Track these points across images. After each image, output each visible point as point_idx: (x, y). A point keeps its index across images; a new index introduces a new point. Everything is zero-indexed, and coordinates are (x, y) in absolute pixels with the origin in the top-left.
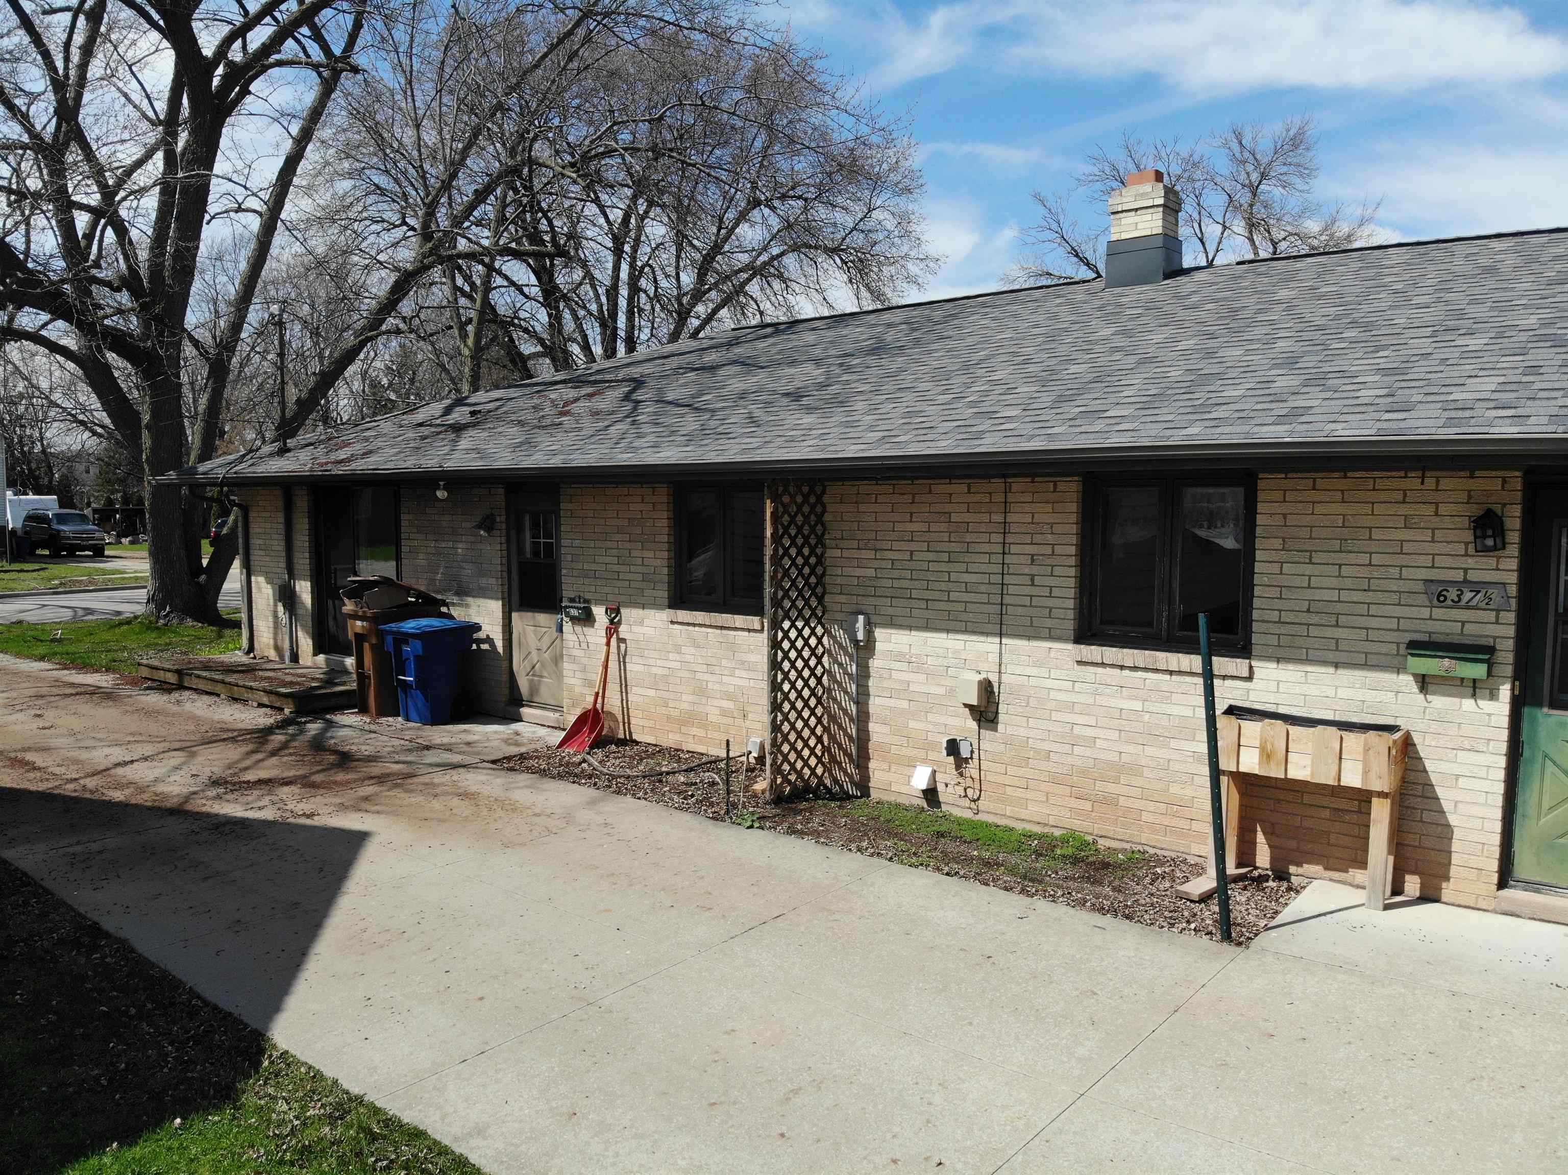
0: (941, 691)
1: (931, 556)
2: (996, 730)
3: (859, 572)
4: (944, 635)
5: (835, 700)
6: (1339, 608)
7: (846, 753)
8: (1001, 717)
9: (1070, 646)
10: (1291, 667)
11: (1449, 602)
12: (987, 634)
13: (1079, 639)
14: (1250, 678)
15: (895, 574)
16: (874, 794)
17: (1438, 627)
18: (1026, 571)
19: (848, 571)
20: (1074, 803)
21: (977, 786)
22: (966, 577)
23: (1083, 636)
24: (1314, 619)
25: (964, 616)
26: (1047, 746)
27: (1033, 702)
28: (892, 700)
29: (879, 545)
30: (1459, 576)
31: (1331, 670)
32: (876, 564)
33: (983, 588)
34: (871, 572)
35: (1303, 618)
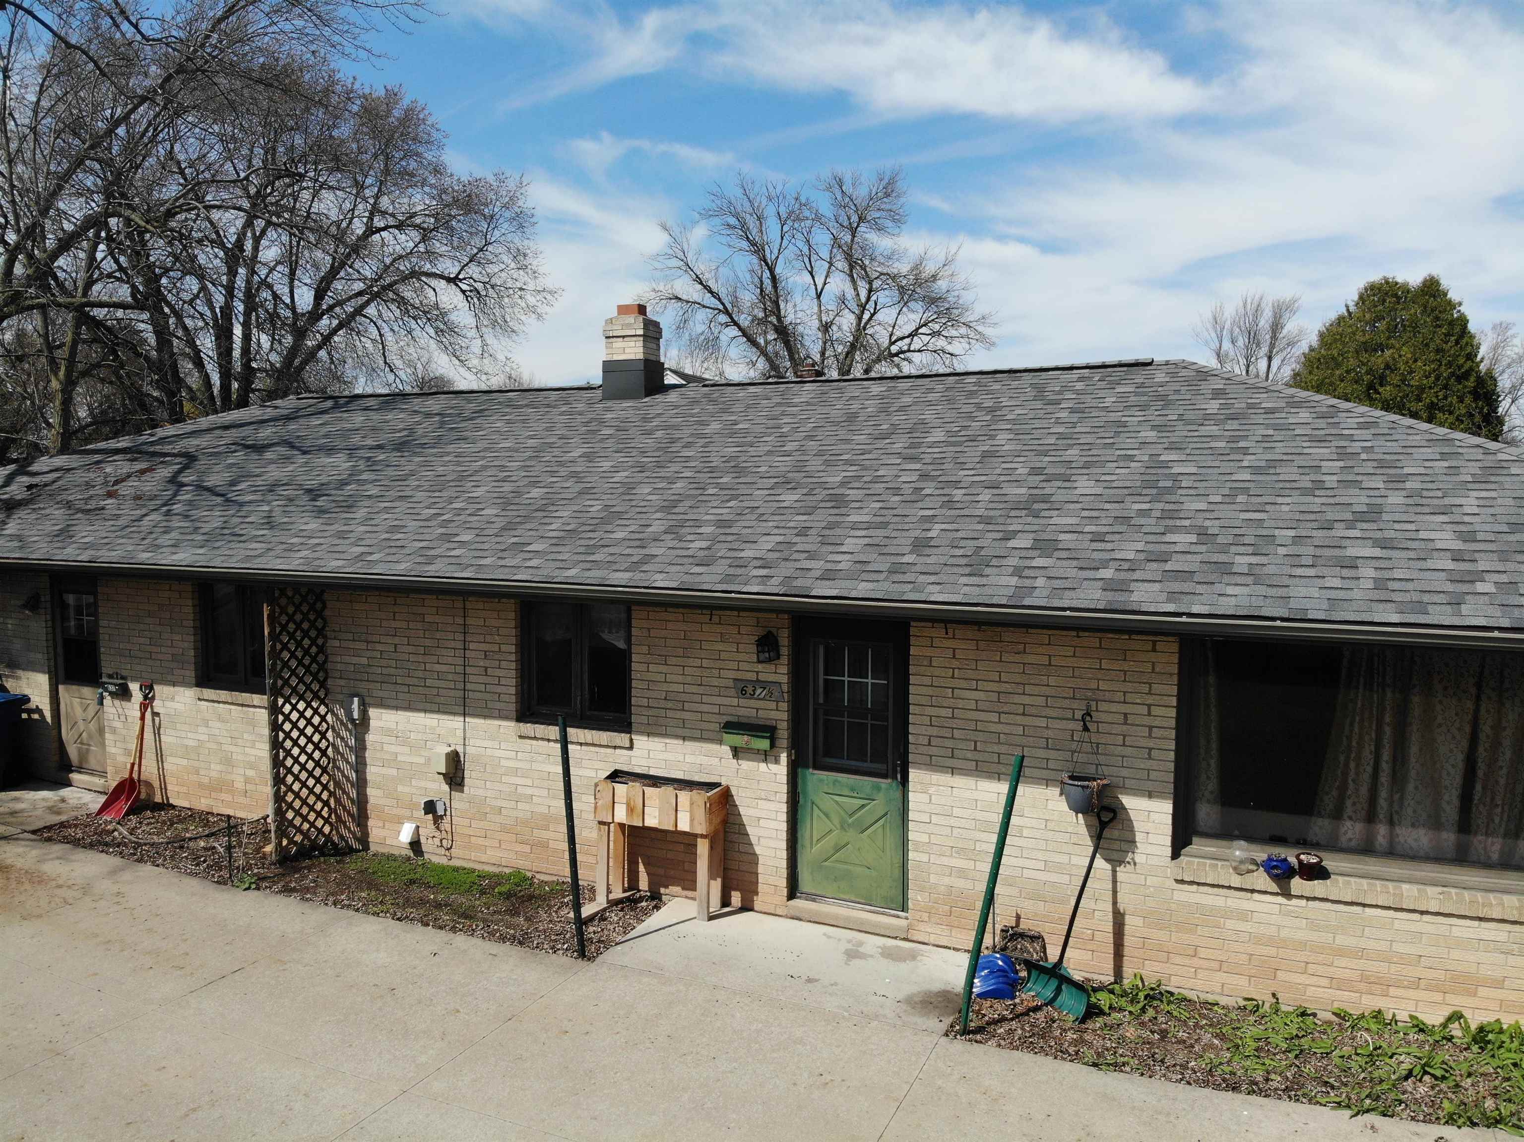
0: (422, 760)
1: (411, 649)
2: (462, 792)
3: (355, 660)
4: (422, 715)
5: (339, 768)
6: (684, 697)
7: (349, 813)
8: (466, 781)
9: (512, 724)
10: (656, 739)
11: (748, 695)
12: (454, 714)
13: (520, 719)
14: (631, 748)
15: (384, 663)
16: (373, 848)
17: (742, 712)
18: (482, 664)
19: (347, 659)
20: (519, 848)
21: (450, 837)
22: (437, 667)
23: (523, 716)
24: (670, 705)
25: (437, 700)
26: (500, 803)
27: (489, 769)
28: (384, 769)
29: (370, 638)
30: (752, 676)
31: (681, 742)
32: (369, 654)
33: (450, 677)
34: (364, 661)
35: (663, 704)
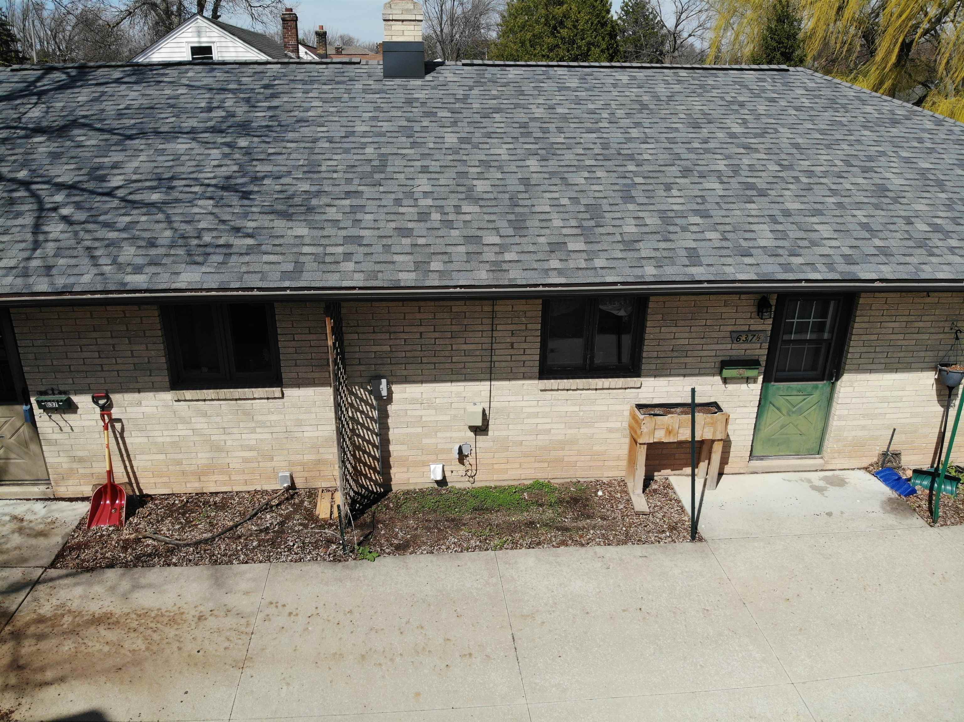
0: (448, 418)
1: (437, 335)
2: (487, 435)
4: (449, 384)
6: (688, 347)
8: (490, 427)
9: (536, 382)
10: (662, 379)
11: (741, 341)
12: (481, 380)
13: (542, 377)
14: (640, 387)
15: (409, 348)
16: (396, 489)
17: (734, 353)
18: (508, 340)
19: (367, 348)
20: (537, 465)
21: (474, 468)
22: (465, 347)
23: (545, 375)
24: (675, 354)
25: (464, 371)
26: (521, 438)
27: (512, 416)
30: (746, 328)
31: (682, 378)
33: (478, 353)
34: (387, 348)
35: (669, 354)
